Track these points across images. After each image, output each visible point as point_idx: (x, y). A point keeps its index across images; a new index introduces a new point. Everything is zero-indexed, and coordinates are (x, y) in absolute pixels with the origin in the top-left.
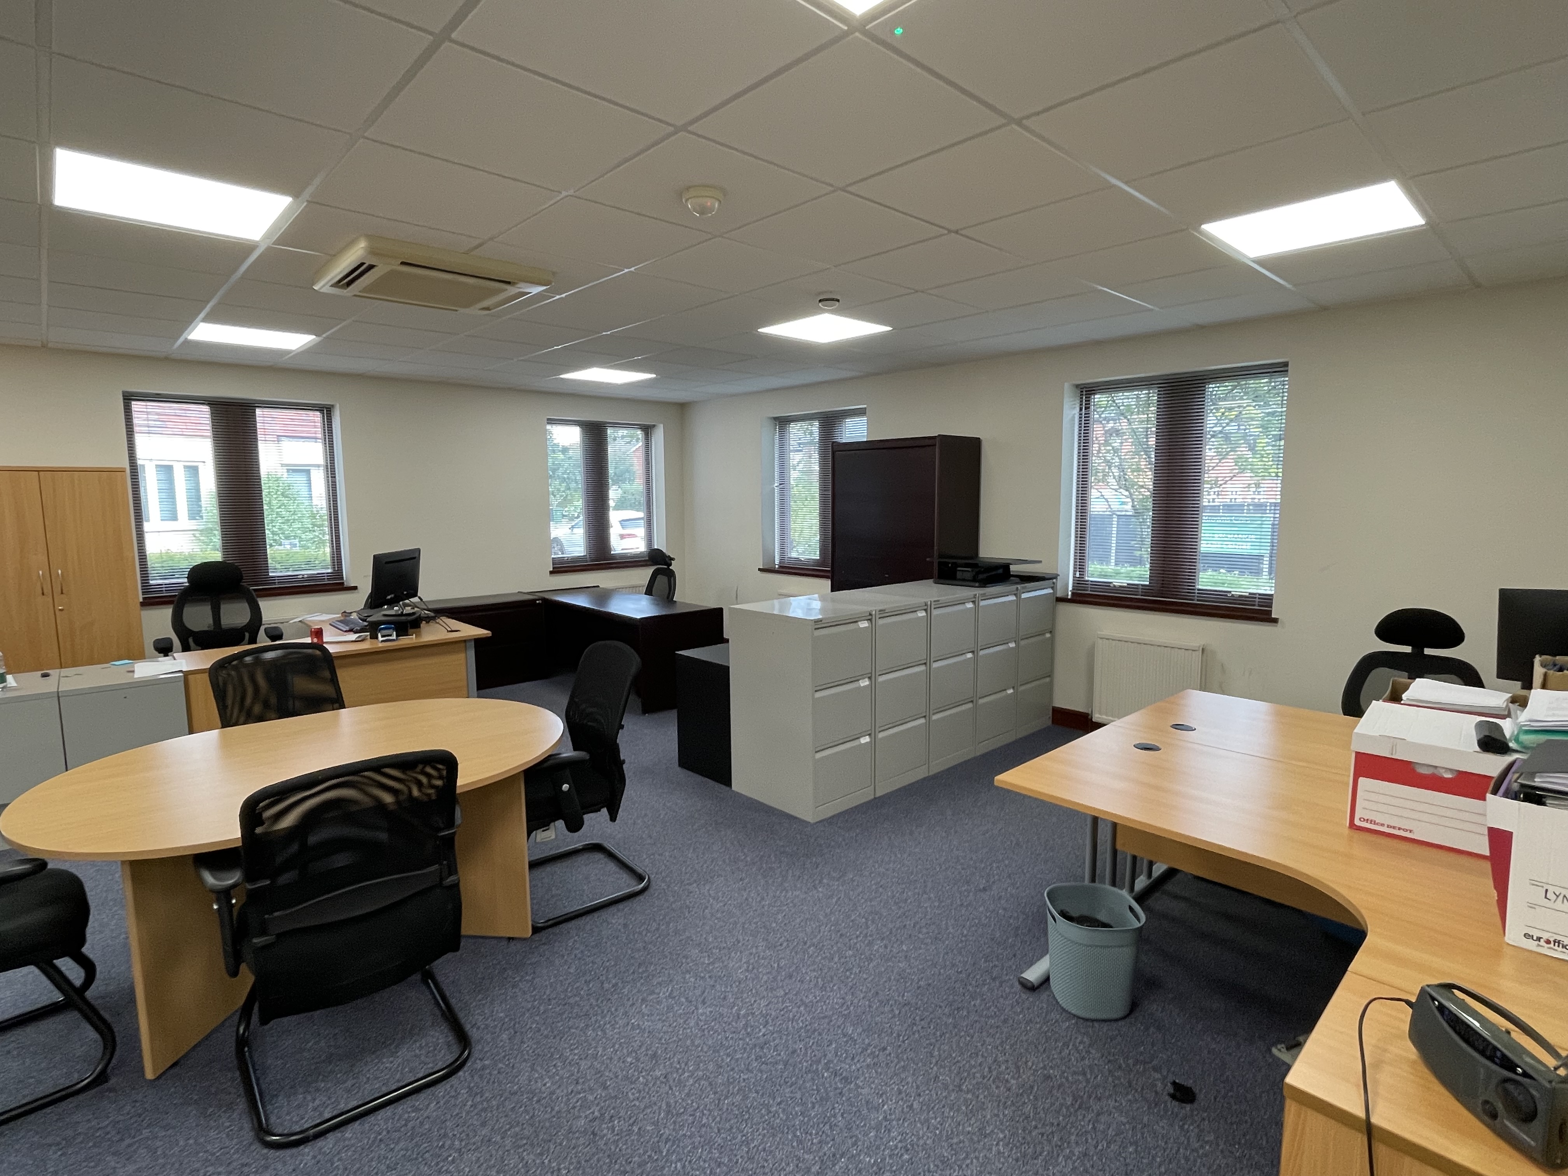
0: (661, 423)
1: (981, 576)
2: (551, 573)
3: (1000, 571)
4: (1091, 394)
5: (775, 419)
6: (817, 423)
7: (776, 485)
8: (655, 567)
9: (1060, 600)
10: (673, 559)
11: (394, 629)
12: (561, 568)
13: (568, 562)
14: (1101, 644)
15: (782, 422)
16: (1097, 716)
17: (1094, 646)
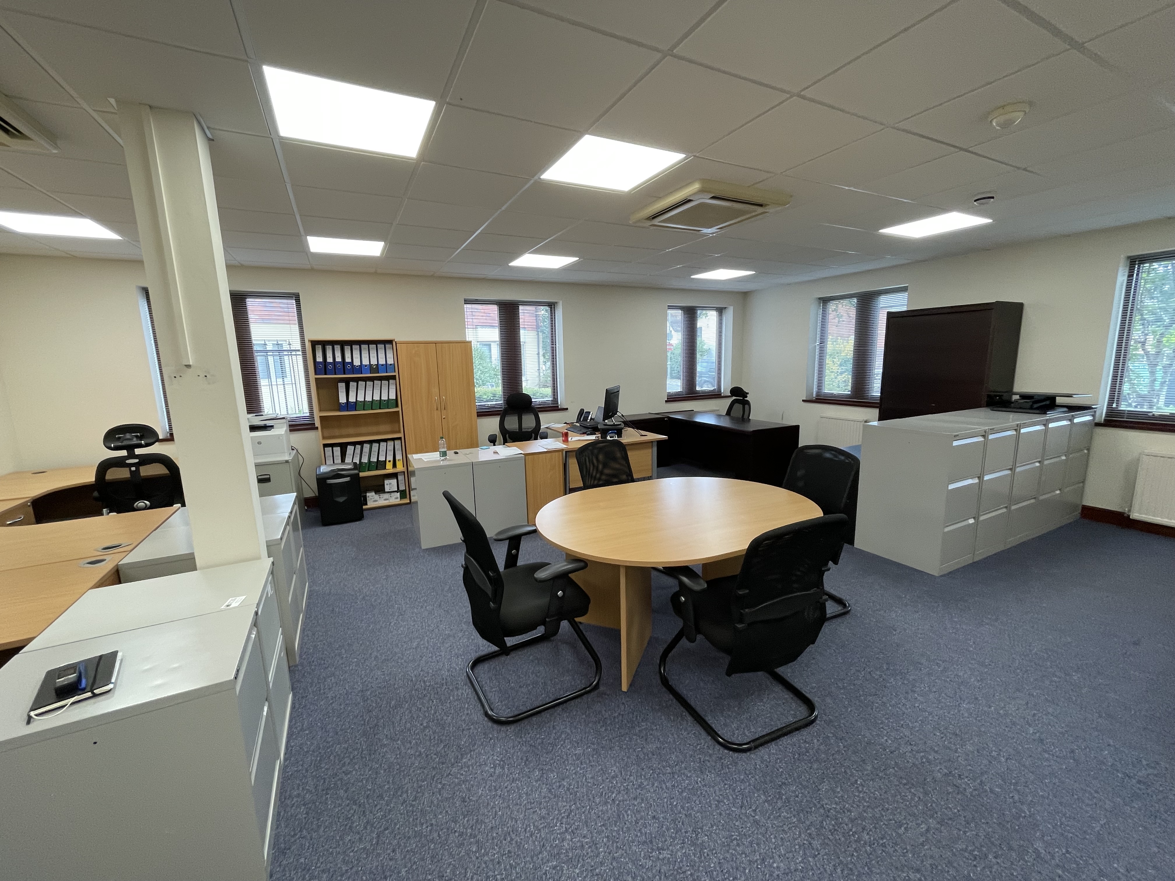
0: (730, 305)
1: (1036, 406)
2: (666, 401)
3: (1048, 402)
4: (1141, 263)
5: (820, 298)
6: (855, 300)
7: (818, 344)
8: (734, 398)
9: (1098, 425)
10: (748, 393)
11: (615, 433)
12: (672, 399)
13: (675, 395)
14: (1145, 458)
15: (825, 301)
16: (1135, 515)
17: (1137, 462)
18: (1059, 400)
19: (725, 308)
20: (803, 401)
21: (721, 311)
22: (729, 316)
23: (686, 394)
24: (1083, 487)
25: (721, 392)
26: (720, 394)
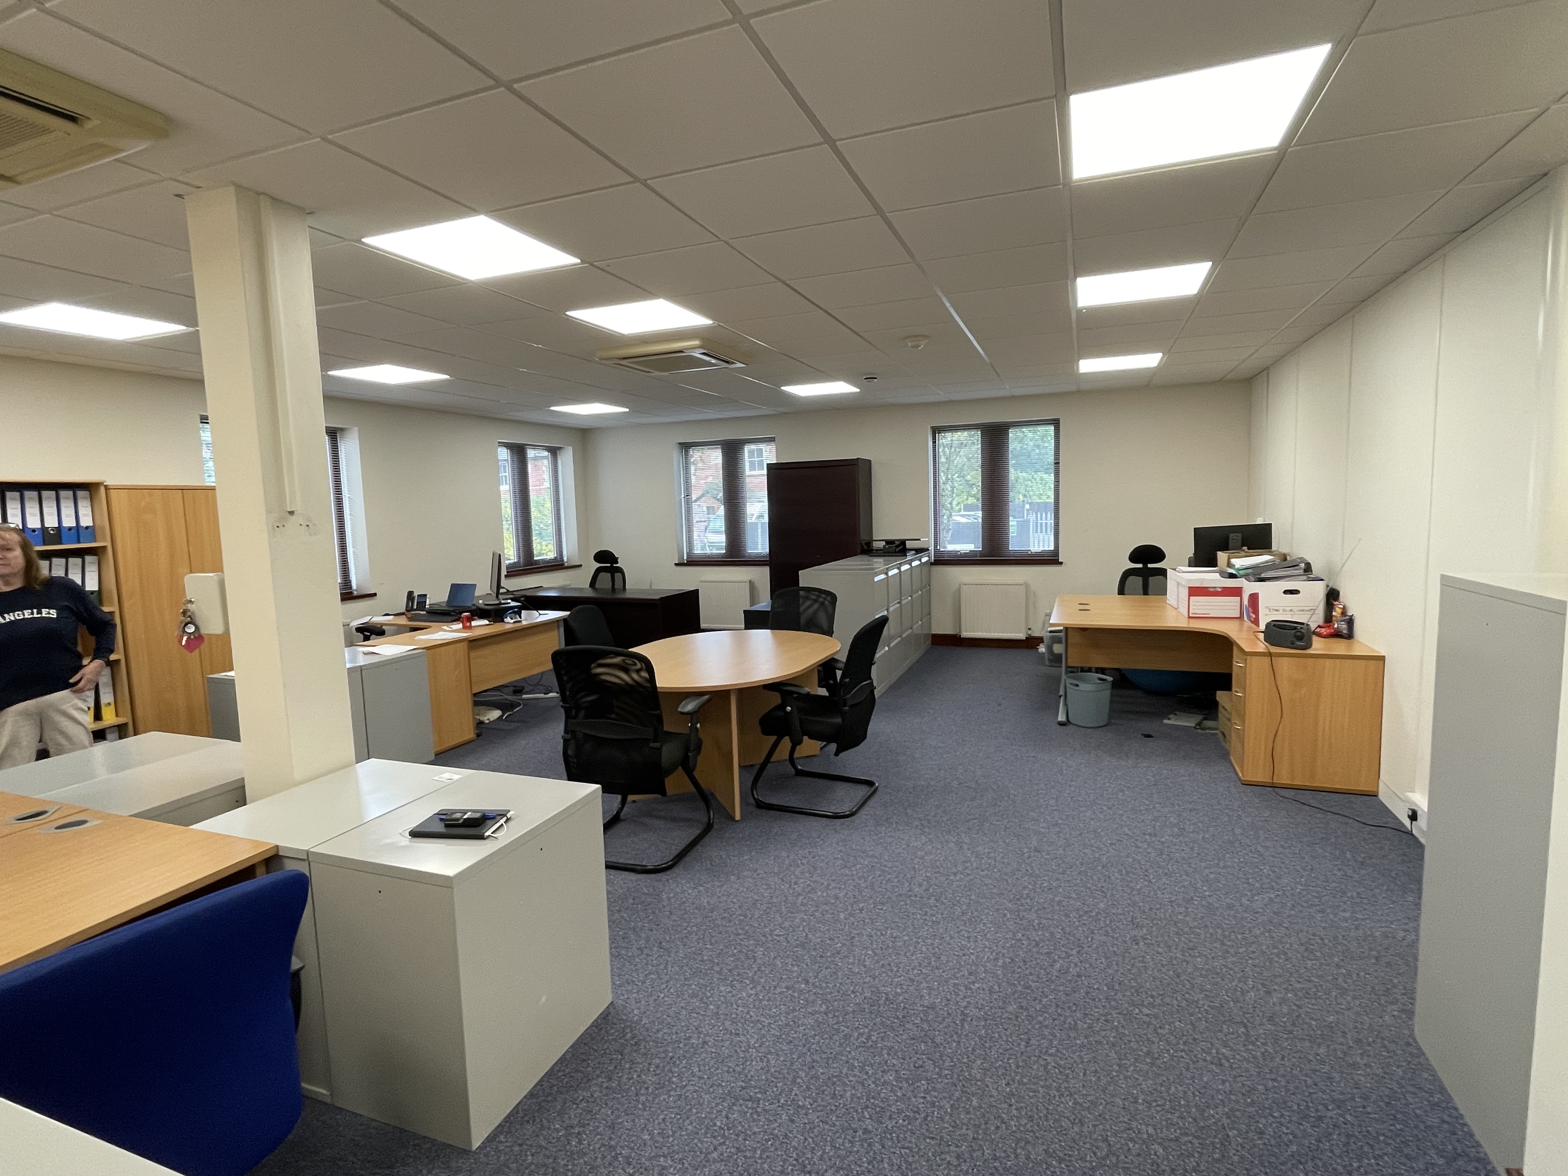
0: (566, 445)
1: (894, 551)
3: (902, 547)
4: (939, 433)
5: (679, 443)
6: (720, 448)
8: (600, 565)
14: (964, 588)
15: (686, 447)
16: (965, 634)
17: (959, 590)
18: (909, 545)
19: (560, 448)
20: (676, 564)
21: (554, 452)
22: (567, 459)
23: (524, 566)
24: (930, 618)
25: (563, 561)
26: (563, 564)
